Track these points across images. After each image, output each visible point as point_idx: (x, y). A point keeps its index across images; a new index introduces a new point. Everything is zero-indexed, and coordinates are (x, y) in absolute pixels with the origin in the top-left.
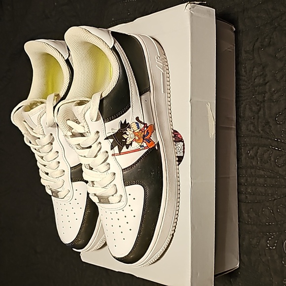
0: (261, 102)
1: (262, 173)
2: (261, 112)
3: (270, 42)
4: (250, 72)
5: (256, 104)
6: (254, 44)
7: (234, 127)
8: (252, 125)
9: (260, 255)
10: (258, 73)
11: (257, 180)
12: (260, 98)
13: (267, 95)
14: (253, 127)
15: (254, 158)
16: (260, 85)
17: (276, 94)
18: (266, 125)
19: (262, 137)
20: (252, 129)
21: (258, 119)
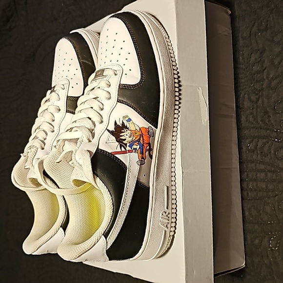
0: (260, 91)
1: (262, 167)
2: (260, 101)
3: (267, 24)
4: (248, 59)
5: (255, 93)
6: (251, 29)
7: (234, 115)
8: (251, 116)
9: (262, 256)
10: (256, 59)
11: (258, 175)
12: (258, 86)
13: (266, 83)
14: (253, 117)
15: (254, 151)
16: (258, 72)
17: (275, 81)
18: (265, 115)
19: (261, 129)
20: (251, 119)
21: (257, 108)
